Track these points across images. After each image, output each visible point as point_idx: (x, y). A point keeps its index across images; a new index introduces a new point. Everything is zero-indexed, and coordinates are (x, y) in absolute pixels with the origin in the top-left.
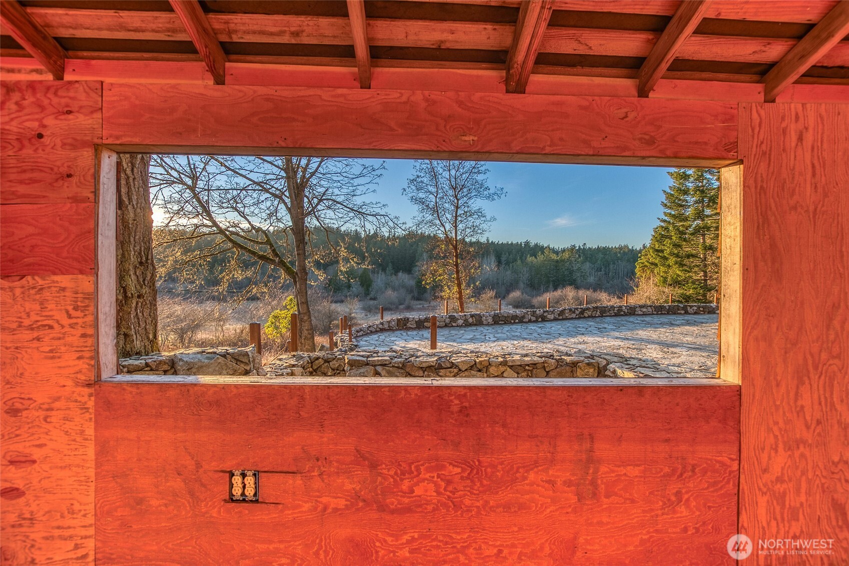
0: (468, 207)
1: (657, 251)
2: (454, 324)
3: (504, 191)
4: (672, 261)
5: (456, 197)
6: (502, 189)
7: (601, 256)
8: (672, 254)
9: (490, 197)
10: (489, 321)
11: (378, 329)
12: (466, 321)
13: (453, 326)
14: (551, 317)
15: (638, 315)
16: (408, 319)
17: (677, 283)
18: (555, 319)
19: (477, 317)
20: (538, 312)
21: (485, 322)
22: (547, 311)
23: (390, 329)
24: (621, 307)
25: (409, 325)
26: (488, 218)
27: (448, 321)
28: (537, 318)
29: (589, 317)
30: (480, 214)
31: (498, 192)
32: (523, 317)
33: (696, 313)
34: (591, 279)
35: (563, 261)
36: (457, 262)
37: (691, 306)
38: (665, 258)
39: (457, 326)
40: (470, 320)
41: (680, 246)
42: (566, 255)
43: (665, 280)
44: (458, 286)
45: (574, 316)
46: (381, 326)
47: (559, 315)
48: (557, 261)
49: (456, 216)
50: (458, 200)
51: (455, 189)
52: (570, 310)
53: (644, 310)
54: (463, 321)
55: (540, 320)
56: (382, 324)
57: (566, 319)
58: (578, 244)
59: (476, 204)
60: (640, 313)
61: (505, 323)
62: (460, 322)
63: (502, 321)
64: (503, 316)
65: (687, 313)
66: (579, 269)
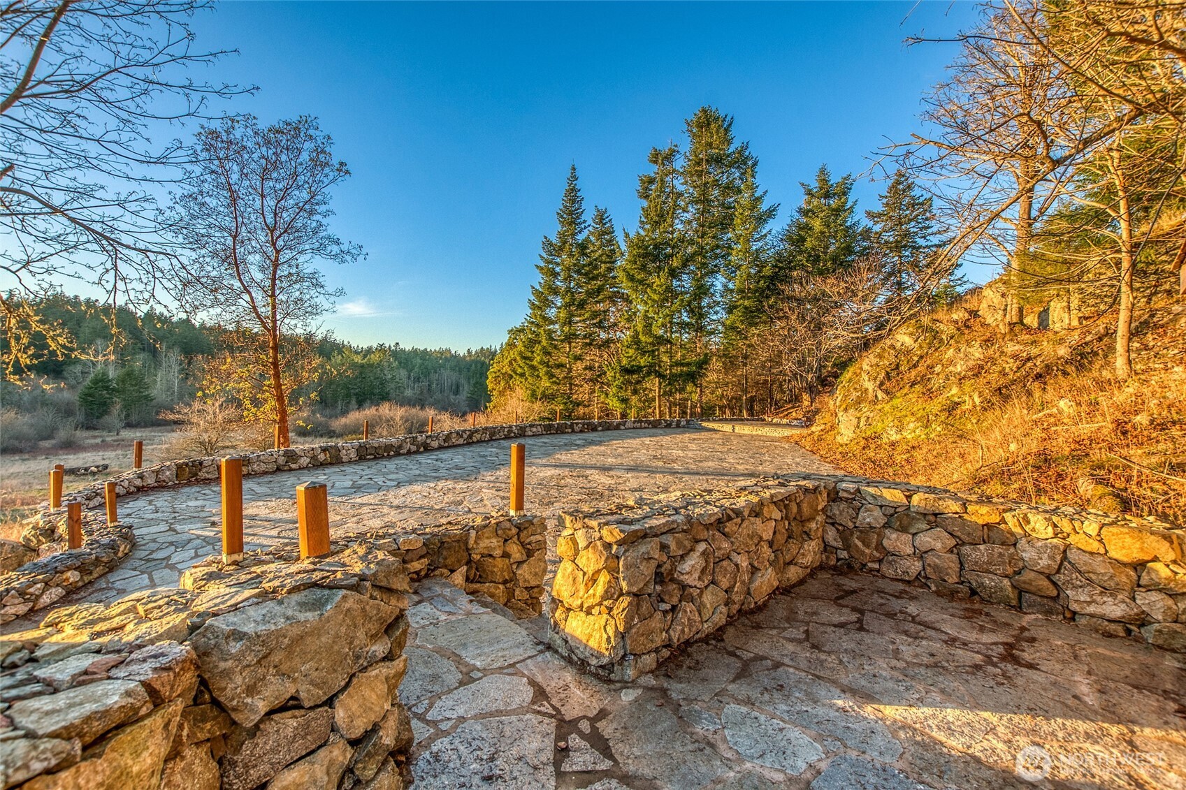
0: (297, 266)
1: (525, 358)
2: (293, 466)
3: (364, 251)
4: (542, 371)
5: (274, 244)
6: (361, 247)
7: (419, 361)
8: (542, 362)
9: (340, 257)
10: (352, 456)
11: (132, 489)
12: (314, 458)
13: (291, 470)
14: (435, 444)
15: (529, 436)
16: (201, 463)
17: (547, 397)
18: (440, 448)
19: (333, 451)
20: (419, 438)
21: (345, 459)
22: (430, 436)
23: (161, 487)
24: (511, 427)
25: (203, 474)
26: (330, 289)
27: (281, 460)
28: (418, 447)
29: (478, 442)
30: (314, 281)
31: (353, 251)
32: (400, 447)
33: (581, 431)
34: (409, 393)
35: (371, 366)
36: (275, 358)
37: (577, 424)
38: (533, 368)
39: (300, 468)
40: (322, 457)
41: (549, 354)
42: (375, 358)
43: (534, 395)
44: (278, 400)
45: (461, 441)
46: (138, 482)
47: (444, 441)
48: (362, 366)
49: (274, 280)
50: (278, 252)
51: (272, 232)
52: (458, 433)
53: (534, 430)
54: (308, 460)
55: (422, 449)
56: (141, 477)
57: (454, 446)
58: (389, 343)
59: (311, 263)
60: (530, 433)
61: (375, 458)
62: (304, 461)
63: (370, 454)
64: (372, 447)
65: (573, 431)
66: (393, 378)
